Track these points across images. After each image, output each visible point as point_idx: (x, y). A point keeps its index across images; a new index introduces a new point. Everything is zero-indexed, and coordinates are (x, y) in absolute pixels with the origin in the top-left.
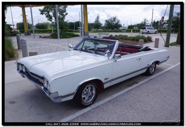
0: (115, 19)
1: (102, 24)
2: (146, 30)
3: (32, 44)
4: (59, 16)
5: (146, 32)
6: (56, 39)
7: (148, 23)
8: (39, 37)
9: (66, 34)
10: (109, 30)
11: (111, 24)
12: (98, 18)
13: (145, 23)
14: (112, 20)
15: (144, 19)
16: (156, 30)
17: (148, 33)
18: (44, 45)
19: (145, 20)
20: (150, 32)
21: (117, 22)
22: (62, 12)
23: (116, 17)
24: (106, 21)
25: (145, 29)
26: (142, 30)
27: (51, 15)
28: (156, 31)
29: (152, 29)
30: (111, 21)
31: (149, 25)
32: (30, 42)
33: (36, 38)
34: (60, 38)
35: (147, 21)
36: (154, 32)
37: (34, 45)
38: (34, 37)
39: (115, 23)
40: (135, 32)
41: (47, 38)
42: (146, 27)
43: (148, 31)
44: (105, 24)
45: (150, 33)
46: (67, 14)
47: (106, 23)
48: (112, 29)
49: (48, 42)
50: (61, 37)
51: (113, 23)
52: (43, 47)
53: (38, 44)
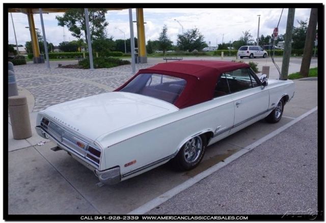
0: (194, 32)
1: (172, 42)
2: (248, 52)
3: (41, 79)
4: (93, 28)
5: (248, 55)
6: (87, 69)
7: (251, 40)
8: (57, 66)
9: (106, 60)
10: (185, 52)
11: (189, 41)
12: (165, 31)
13: (246, 39)
14: (190, 34)
15: (245, 32)
16: (265, 52)
17: (251, 56)
18: (62, 82)
19: (247, 34)
20: (254, 55)
21: (198, 38)
22: (98, 22)
23: (197, 30)
24: (180, 37)
25: (247, 49)
26: (241, 51)
27: (78, 27)
28: (265, 54)
29: (258, 50)
30: (189, 36)
31: (254, 42)
32: (37, 76)
33: (52, 68)
34: (95, 67)
35: (250, 36)
36: (262, 55)
37: (42, 82)
38: (49, 66)
39: (194, 40)
40: (229, 56)
41: (72, 68)
42: (248, 46)
43: (252, 54)
44: (178, 42)
45: (255, 57)
46: (106, 25)
47: (179, 40)
48: (190, 51)
49: (71, 75)
50: (97, 66)
51: (192, 40)
52: (59, 84)
53: (50, 80)
